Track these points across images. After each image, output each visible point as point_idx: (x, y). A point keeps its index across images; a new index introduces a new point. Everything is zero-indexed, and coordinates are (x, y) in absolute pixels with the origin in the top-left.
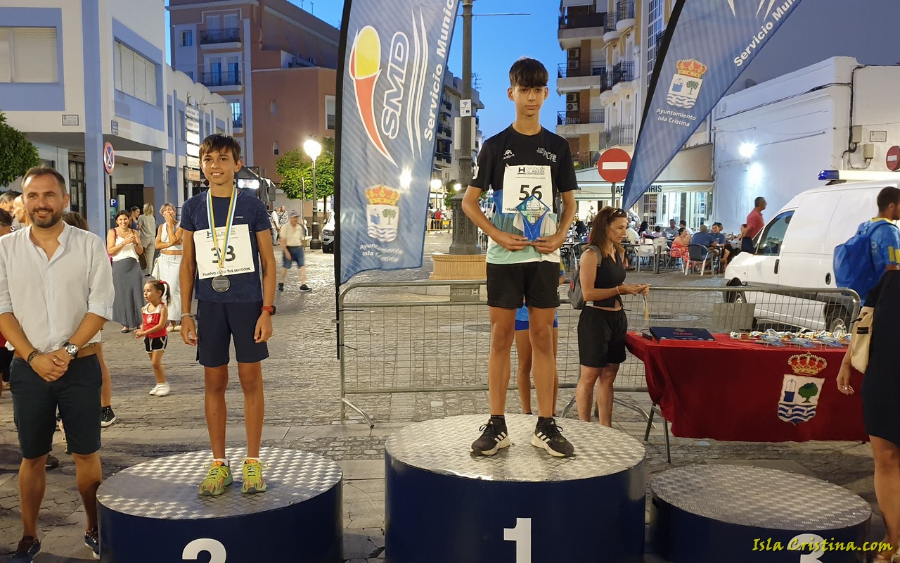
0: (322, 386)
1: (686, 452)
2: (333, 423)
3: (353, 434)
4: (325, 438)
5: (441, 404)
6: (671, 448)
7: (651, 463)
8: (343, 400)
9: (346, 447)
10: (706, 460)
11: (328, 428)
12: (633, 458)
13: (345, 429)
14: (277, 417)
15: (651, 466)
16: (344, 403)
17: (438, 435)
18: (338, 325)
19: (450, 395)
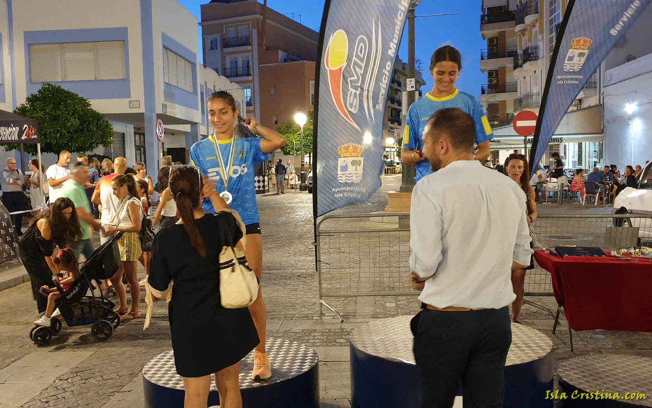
0: (306, 291)
1: (586, 343)
2: (314, 318)
3: (328, 327)
4: (308, 330)
5: (394, 305)
6: (573, 340)
7: (558, 351)
8: (321, 301)
9: (323, 336)
10: (601, 350)
11: (310, 322)
12: (543, 349)
13: (322, 323)
14: (274, 313)
15: (558, 354)
16: (321, 304)
17: (389, 331)
18: (316, 246)
19: (400, 298)
